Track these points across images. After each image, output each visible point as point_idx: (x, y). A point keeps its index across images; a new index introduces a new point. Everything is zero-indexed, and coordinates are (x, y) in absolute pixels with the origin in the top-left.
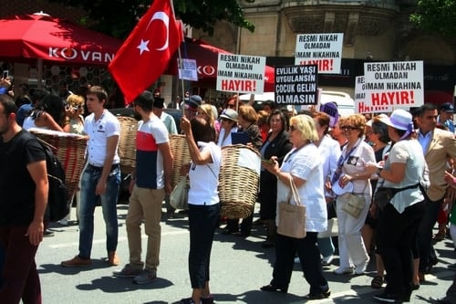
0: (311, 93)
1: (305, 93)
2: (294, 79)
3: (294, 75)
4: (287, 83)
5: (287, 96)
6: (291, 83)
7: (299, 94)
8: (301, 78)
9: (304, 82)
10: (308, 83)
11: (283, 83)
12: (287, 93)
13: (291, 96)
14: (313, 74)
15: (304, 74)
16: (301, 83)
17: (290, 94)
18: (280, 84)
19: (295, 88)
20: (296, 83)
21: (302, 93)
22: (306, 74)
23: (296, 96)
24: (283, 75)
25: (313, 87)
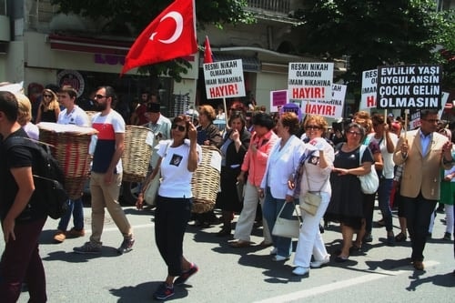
0: (434, 96)
1: (424, 96)
2: (409, 80)
3: (410, 76)
4: (398, 85)
5: (398, 100)
6: (404, 84)
7: (416, 97)
8: (420, 79)
9: (423, 84)
10: (429, 84)
11: (392, 85)
12: (398, 96)
13: (405, 100)
14: (436, 75)
15: (423, 75)
16: (419, 84)
17: (401, 97)
18: (386, 85)
19: (411, 90)
20: (412, 85)
21: (419, 96)
22: (426, 74)
23: (412, 99)
24: (392, 75)
25: (436, 90)
